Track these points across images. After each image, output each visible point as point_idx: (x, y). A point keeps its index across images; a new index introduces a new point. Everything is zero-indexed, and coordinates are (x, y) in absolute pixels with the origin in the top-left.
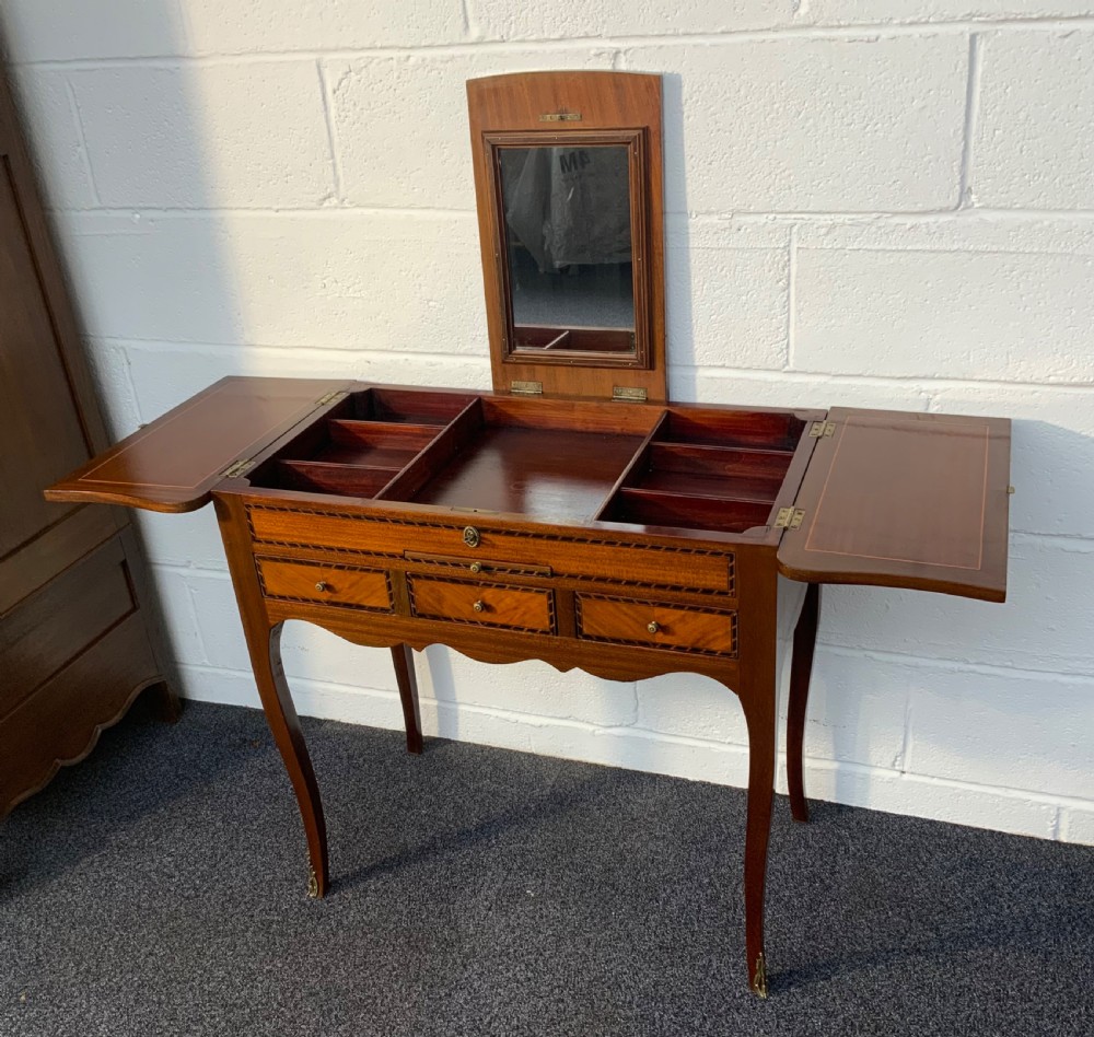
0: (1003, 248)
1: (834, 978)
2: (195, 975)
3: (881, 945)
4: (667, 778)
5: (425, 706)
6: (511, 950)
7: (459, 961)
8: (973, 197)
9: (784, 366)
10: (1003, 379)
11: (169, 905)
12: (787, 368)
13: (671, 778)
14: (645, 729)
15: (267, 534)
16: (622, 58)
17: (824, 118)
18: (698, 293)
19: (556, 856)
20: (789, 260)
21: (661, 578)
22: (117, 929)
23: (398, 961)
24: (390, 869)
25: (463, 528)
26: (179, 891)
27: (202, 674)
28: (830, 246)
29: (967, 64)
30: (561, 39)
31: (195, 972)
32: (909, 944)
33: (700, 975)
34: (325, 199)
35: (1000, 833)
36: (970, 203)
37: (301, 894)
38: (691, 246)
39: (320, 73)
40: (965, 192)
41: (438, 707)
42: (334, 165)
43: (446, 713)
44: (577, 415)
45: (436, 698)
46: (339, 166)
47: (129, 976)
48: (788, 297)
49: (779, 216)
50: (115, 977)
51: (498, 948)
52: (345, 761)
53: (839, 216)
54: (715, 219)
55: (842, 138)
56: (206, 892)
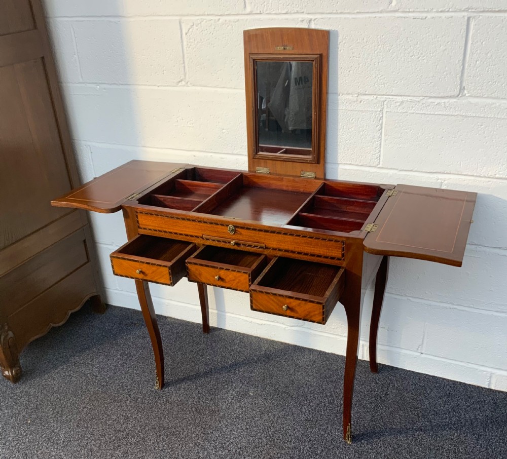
0: (477, 115)
1: (382, 438)
3: (404, 426)
4: (317, 351)
5: (212, 313)
6: (241, 416)
7: (217, 419)
8: (466, 91)
9: (378, 165)
10: (475, 175)
11: (95, 388)
12: (379, 166)
13: (318, 351)
14: (308, 328)
15: (144, 225)
16: (313, 22)
17: (401, 53)
18: (341, 130)
19: (264, 380)
20: (382, 117)
21: (313, 251)
22: (71, 396)
23: (191, 418)
24: (191, 379)
25: (228, 226)
27: (116, 293)
28: (401, 111)
29: (465, 30)
30: (286, 13)
32: (417, 427)
33: (322, 433)
34: (179, 82)
35: (464, 383)
36: (464, 94)
37: (152, 388)
38: (339, 108)
39: (180, 26)
40: (462, 89)
41: (217, 313)
42: (184, 67)
43: (221, 316)
44: (284, 183)
45: (217, 309)
46: (186, 67)
47: (75, 416)
48: (381, 133)
49: (379, 97)
50: (69, 416)
51: (235, 415)
52: (175, 334)
53: (405, 97)
54: (350, 97)
55: (408, 62)
56: (111, 384)
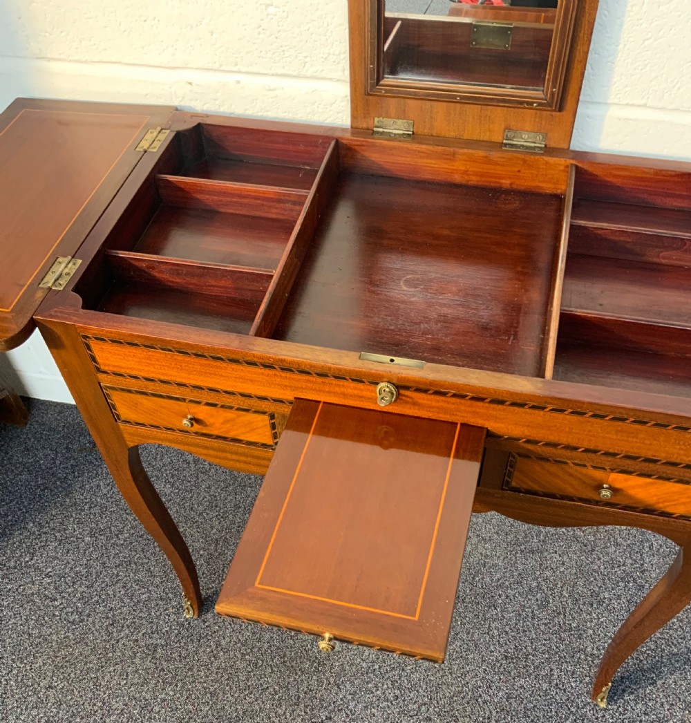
1: (659, 683)
2: (95, 708)
6: (377, 667)
7: (332, 680)
15: (114, 366)
23: (278, 684)
25: (377, 384)
26: (64, 616)
27: (41, 379)
31: (95, 705)
37: (178, 613)
44: (459, 165)
47: (34, 712)
52: (192, 465)
56: (89, 615)
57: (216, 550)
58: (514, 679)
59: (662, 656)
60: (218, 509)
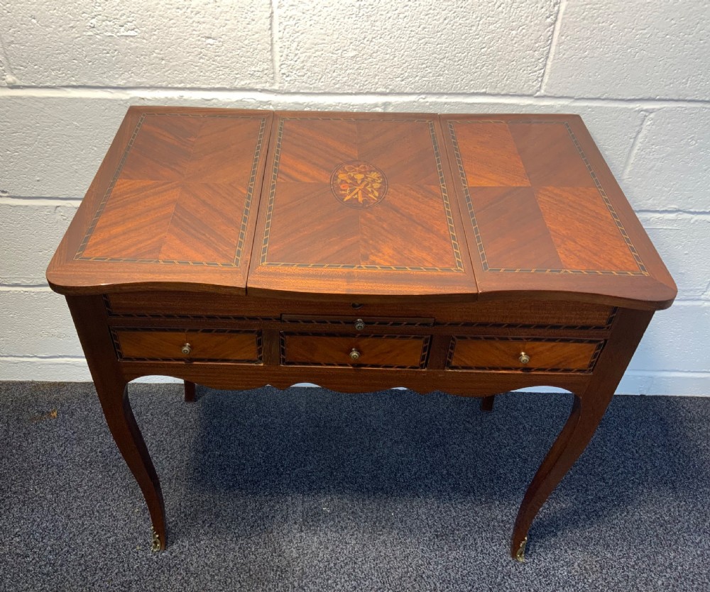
1: (559, 534)
6: (332, 564)
26: (38, 569)
32: (592, 494)
57: (170, 488)
58: (447, 552)
59: (555, 512)
60: (165, 452)
